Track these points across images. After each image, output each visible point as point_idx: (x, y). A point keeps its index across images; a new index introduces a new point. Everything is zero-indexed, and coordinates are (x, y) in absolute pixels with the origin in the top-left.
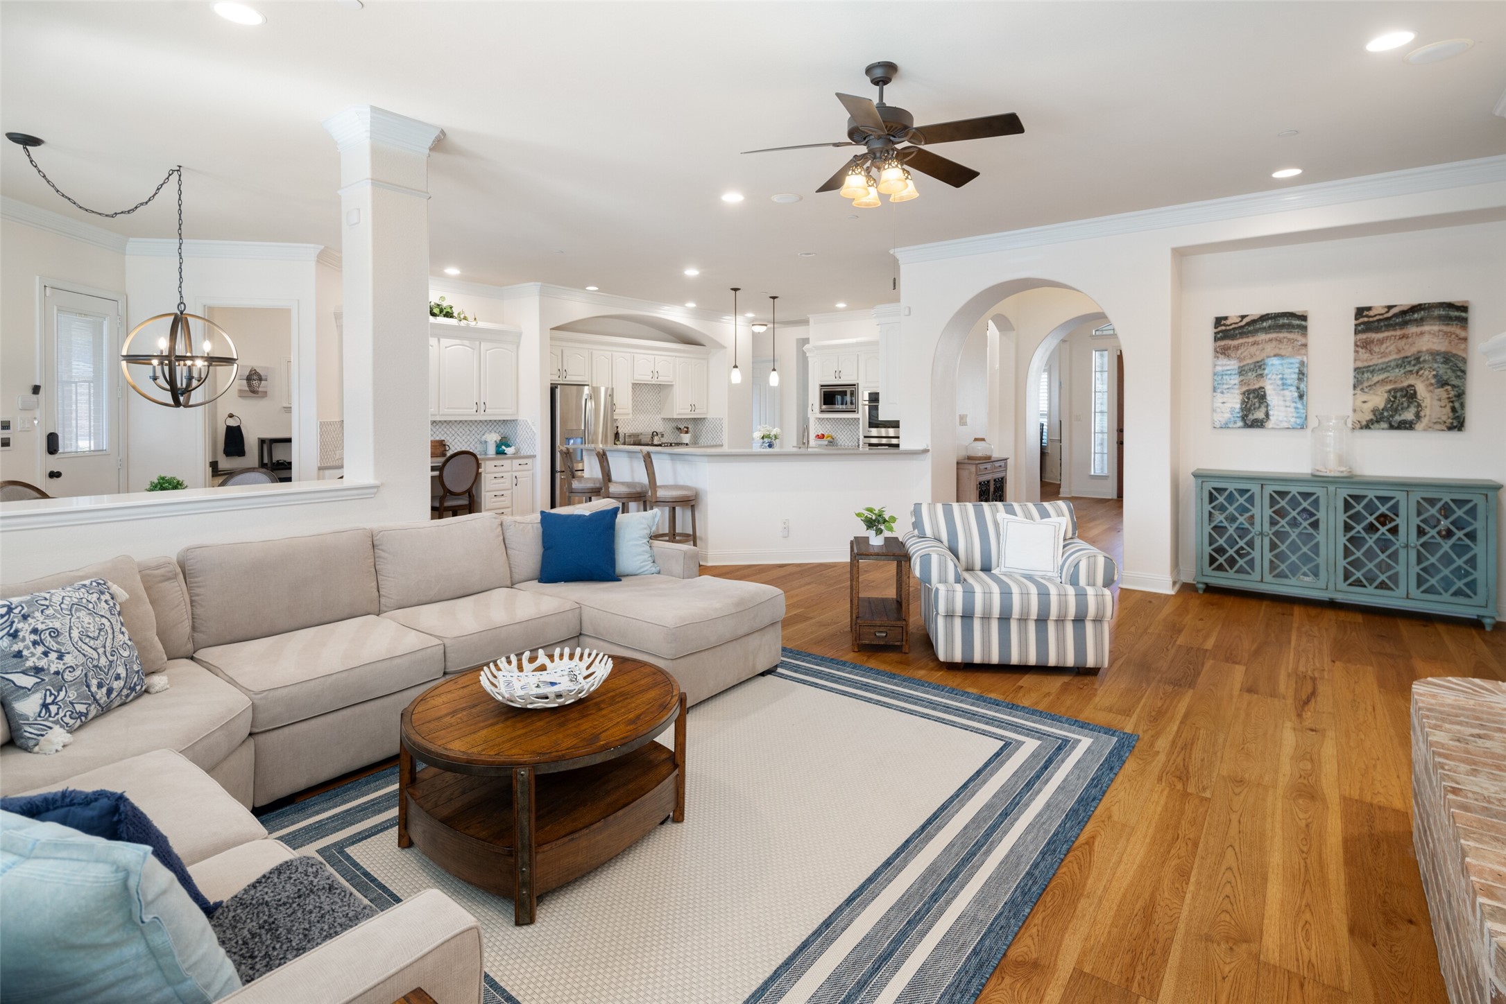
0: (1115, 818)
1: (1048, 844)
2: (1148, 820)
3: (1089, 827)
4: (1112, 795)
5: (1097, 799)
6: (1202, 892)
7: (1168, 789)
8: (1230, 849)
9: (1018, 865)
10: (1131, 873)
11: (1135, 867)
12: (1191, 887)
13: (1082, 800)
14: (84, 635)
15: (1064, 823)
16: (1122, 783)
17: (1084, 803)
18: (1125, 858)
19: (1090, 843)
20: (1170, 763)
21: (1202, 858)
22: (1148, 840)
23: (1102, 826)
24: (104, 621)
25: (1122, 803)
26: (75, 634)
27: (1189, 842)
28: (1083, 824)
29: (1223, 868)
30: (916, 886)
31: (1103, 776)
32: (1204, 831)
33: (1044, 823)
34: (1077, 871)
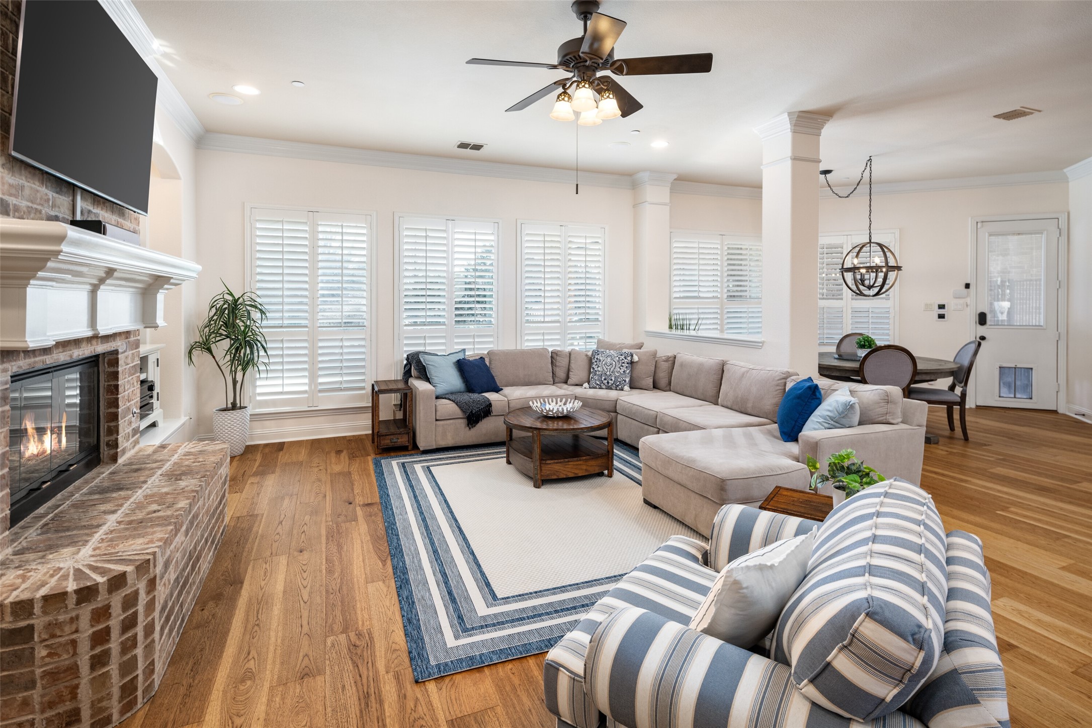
0: (381, 583)
1: (402, 550)
2: (361, 593)
3: (390, 570)
4: (393, 598)
5: (399, 589)
6: (318, 568)
7: (360, 628)
8: (306, 601)
9: (405, 536)
10: (355, 559)
11: (355, 562)
12: (324, 567)
13: (406, 582)
14: (606, 364)
15: (404, 563)
16: (393, 613)
17: (404, 581)
18: (362, 564)
19: (384, 562)
20: (370, 661)
21: (321, 585)
22: (355, 579)
23: (384, 574)
24: (614, 363)
25: (383, 596)
26: (604, 363)
27: (332, 591)
28: (395, 568)
29: (309, 586)
30: (432, 512)
31: (409, 609)
32: (324, 605)
33: (413, 558)
34: (379, 547)
